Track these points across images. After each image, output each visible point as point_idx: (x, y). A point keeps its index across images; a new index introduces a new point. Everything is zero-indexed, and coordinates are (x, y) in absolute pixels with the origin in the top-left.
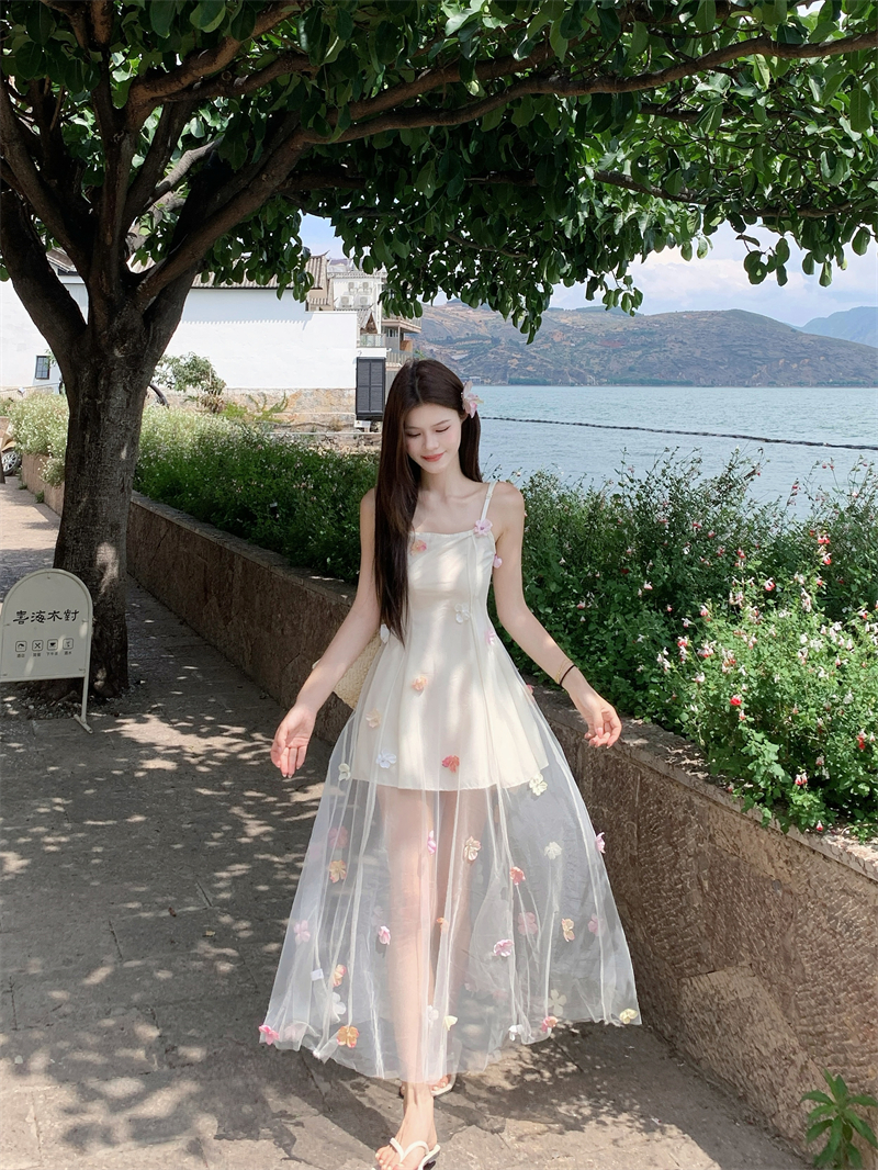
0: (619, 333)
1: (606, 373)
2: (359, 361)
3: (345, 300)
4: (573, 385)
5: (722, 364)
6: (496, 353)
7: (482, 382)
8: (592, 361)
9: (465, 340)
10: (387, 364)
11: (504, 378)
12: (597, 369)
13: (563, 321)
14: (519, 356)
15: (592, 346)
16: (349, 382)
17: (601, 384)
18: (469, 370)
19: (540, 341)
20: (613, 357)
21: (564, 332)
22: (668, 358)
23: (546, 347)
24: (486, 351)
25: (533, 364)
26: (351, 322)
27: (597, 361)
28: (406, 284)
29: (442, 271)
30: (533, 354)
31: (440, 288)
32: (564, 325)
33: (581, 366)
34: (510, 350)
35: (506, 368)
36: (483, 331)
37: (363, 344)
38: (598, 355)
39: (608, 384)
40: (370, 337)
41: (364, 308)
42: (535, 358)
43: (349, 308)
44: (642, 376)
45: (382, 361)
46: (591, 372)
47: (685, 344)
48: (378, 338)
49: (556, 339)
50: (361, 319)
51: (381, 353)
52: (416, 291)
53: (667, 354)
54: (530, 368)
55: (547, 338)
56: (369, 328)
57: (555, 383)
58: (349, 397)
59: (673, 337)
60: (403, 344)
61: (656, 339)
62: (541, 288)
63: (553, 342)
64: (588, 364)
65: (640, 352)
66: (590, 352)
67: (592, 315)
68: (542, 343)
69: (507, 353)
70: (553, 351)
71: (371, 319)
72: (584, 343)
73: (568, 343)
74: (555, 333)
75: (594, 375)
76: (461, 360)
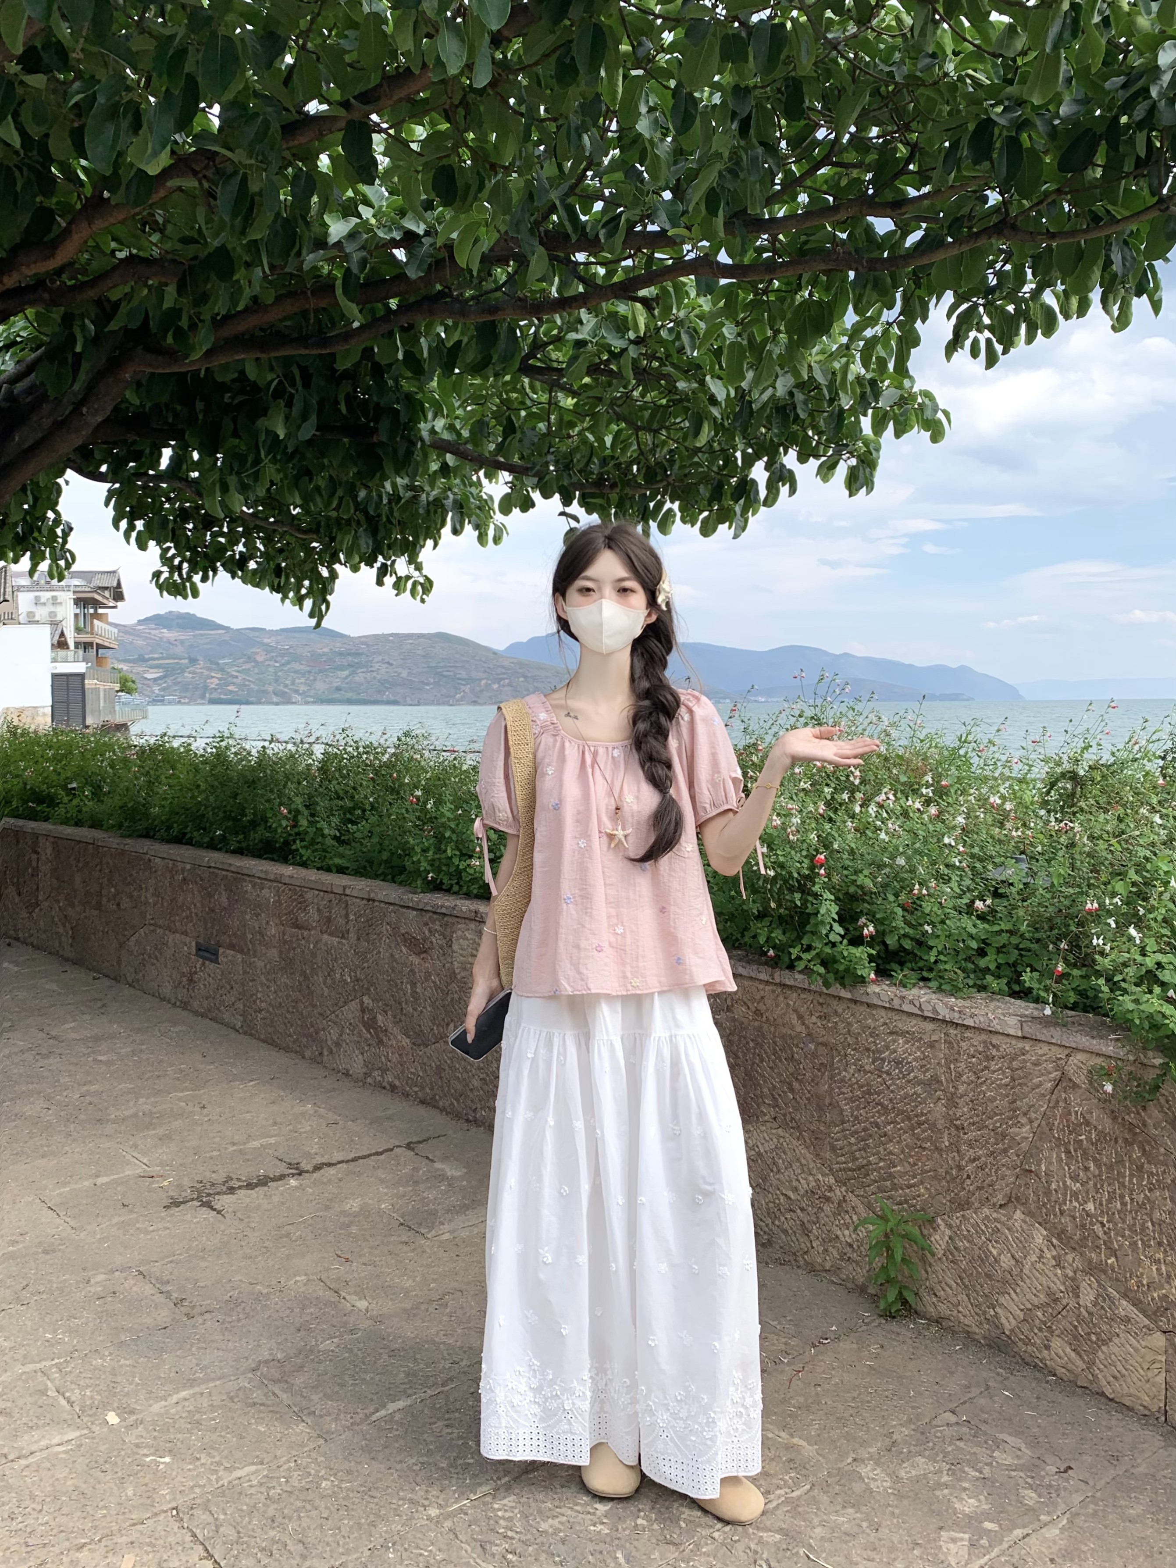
0: (324, 654)
1: (312, 693)
2: (55, 677)
3: (30, 614)
4: (277, 704)
5: (428, 684)
6: (194, 673)
7: (179, 702)
8: (297, 681)
9: (158, 659)
10: (86, 682)
11: (203, 697)
12: (302, 688)
13: (266, 641)
14: (219, 676)
15: (296, 666)
16: (44, 699)
17: (307, 703)
18: (164, 689)
19: (241, 661)
20: (319, 677)
21: (268, 652)
22: (375, 678)
23: (247, 666)
24: (183, 671)
25: (233, 683)
26: (44, 636)
27: (303, 680)
28: (181, 563)
29: (223, 549)
30: (235, 674)
31: (221, 568)
32: (268, 645)
33: (286, 686)
34: (210, 669)
35: (206, 688)
36: (179, 650)
37: (54, 660)
38: (304, 675)
39: (314, 703)
40: (61, 653)
41: (54, 624)
42: (236, 677)
43: (37, 622)
44: (349, 695)
45: (82, 676)
46: (296, 691)
47: (391, 665)
48: (70, 654)
49: (260, 659)
50: (53, 635)
51: (80, 667)
52: (193, 570)
53: (374, 674)
54: (230, 688)
55: (249, 658)
56: (61, 644)
57: (259, 703)
58: (44, 715)
59: (380, 658)
60: (99, 661)
61: (363, 659)
62: (325, 573)
63: (256, 661)
64: (293, 683)
65: (346, 673)
66: (296, 672)
67: (297, 635)
68: (244, 663)
69: (206, 673)
70: (256, 671)
71: (62, 634)
72: (288, 663)
73: (271, 663)
74: (257, 653)
75: (300, 694)
76: (155, 680)
